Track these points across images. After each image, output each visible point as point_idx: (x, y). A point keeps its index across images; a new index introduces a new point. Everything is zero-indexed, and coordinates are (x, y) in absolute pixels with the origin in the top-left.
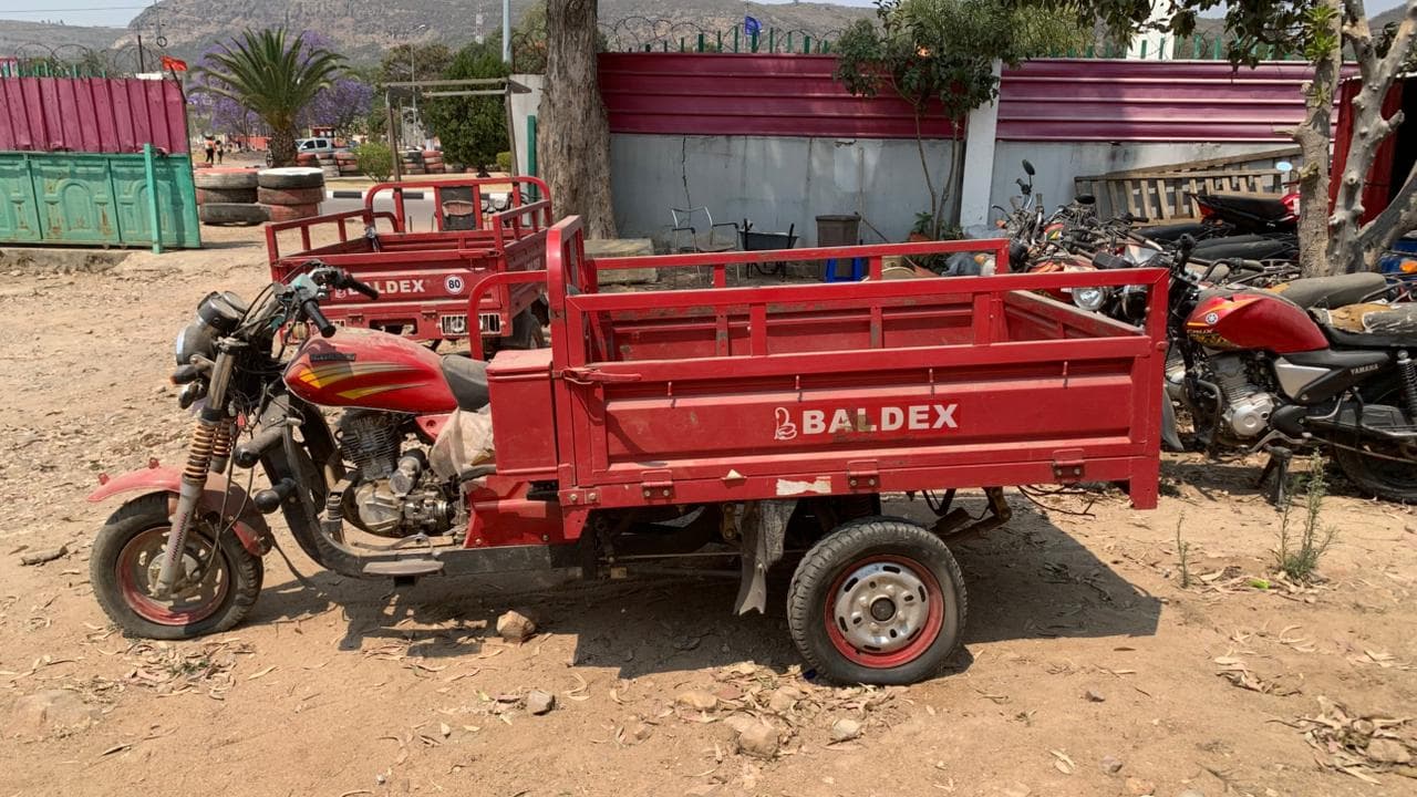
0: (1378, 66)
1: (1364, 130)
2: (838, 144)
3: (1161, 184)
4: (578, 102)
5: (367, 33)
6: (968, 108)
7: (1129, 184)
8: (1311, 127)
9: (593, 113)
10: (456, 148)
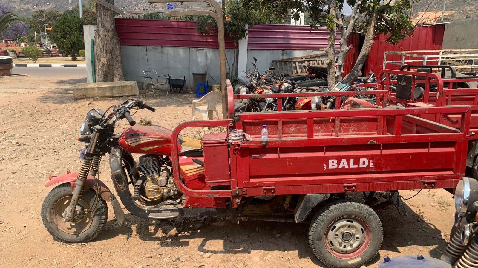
0: (345, 32)
1: (343, 50)
2: (199, 50)
3: (297, 63)
4: (109, 35)
5: (25, 5)
6: (238, 39)
7: (287, 63)
8: (329, 49)
9: (114, 39)
10: (63, 48)
